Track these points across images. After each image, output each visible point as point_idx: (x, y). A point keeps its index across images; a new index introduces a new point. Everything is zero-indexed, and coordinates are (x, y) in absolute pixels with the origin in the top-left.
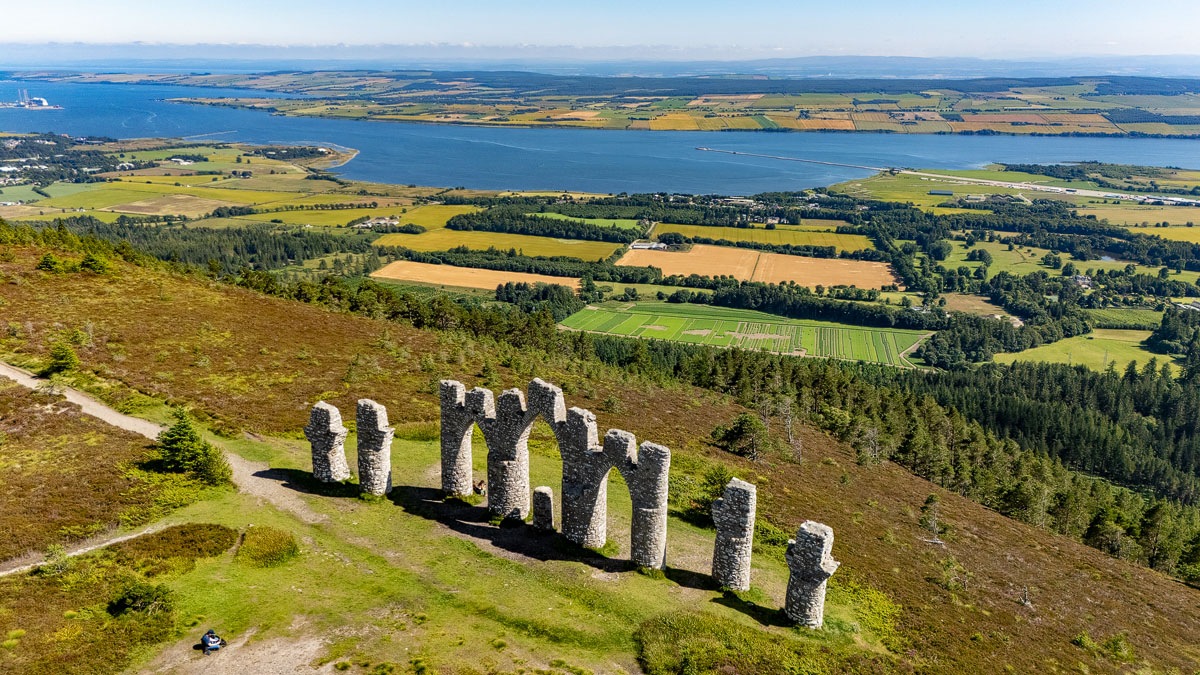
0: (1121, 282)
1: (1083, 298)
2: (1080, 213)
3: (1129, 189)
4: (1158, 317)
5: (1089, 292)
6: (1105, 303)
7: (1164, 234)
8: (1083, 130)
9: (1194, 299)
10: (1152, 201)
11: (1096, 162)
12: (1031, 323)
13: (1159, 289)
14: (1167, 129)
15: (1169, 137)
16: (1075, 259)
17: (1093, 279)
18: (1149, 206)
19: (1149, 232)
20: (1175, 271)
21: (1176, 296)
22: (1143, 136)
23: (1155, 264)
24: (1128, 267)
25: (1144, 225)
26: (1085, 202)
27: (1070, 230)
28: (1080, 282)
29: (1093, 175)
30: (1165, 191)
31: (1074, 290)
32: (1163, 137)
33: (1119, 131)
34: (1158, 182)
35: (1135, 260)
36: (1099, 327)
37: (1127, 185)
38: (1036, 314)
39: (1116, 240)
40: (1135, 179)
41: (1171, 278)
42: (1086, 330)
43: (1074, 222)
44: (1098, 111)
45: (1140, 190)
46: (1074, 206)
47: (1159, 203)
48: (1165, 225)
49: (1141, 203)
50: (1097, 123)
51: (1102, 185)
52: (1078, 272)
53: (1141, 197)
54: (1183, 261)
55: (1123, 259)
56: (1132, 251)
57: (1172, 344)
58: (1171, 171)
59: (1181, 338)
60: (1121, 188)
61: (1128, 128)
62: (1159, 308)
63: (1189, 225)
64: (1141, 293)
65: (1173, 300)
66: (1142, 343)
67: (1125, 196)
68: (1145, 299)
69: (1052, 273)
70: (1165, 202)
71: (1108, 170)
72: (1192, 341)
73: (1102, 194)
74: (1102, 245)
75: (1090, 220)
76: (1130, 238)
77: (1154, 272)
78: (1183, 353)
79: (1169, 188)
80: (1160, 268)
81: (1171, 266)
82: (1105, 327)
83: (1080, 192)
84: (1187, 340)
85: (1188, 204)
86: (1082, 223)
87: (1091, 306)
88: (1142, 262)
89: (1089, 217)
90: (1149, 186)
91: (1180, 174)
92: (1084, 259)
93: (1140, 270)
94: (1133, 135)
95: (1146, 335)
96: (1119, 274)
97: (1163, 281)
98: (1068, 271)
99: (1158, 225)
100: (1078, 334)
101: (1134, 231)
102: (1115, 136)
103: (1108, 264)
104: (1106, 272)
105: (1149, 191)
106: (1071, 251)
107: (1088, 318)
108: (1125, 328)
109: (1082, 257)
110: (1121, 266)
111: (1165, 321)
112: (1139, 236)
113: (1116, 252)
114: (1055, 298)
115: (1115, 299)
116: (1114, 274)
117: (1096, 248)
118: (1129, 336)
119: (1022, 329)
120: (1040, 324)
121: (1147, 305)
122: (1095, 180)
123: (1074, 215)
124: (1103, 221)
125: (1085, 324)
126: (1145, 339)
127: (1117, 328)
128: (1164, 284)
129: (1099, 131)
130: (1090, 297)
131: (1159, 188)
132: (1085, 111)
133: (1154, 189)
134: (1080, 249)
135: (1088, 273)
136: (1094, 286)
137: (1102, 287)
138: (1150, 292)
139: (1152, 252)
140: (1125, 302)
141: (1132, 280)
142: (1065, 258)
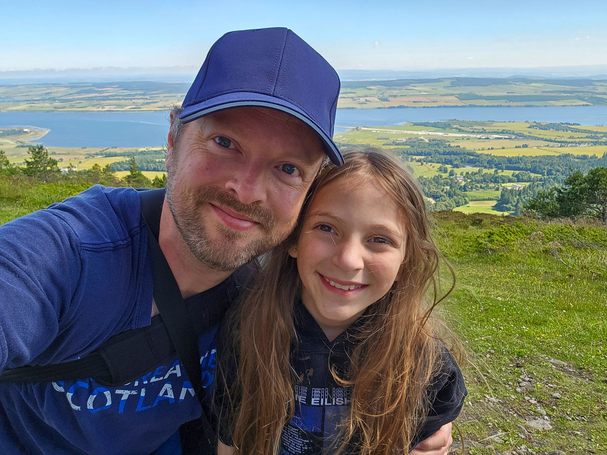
0: (478, 177)
1: (461, 187)
2: (452, 145)
3: (473, 132)
4: (499, 193)
5: (463, 184)
6: (472, 188)
7: (493, 153)
8: (447, 104)
9: (512, 184)
10: (484, 137)
11: (455, 120)
12: (439, 201)
13: (495, 180)
14: (486, 103)
15: (487, 106)
16: (454, 167)
17: (464, 177)
18: (483, 140)
19: (486, 152)
20: (501, 171)
21: (503, 183)
22: (475, 106)
23: (492, 168)
24: (479, 170)
25: (483, 149)
26: (454, 139)
27: (449, 154)
28: (458, 179)
29: (455, 126)
30: (489, 133)
31: (456, 183)
32: (484, 106)
33: (464, 104)
34: (485, 128)
35: (481, 167)
36: (472, 201)
37: (472, 130)
38: (441, 196)
39: (472, 157)
40: (475, 127)
41: (500, 174)
42: (466, 203)
43: (451, 150)
44: (453, 95)
45: (478, 132)
46: (449, 142)
47: (488, 138)
48: (492, 149)
49: (480, 139)
50: (453, 101)
51: (460, 131)
52: (456, 174)
53: (479, 136)
54: (504, 166)
55: (476, 166)
56: (479, 162)
57: (508, 206)
58: (491, 122)
59: (511, 203)
60: (469, 132)
61: (468, 103)
62: (497, 189)
63: (503, 148)
64: (487, 182)
65: (503, 185)
66: (492, 207)
67: (472, 136)
68: (490, 185)
69: (445, 175)
70: (490, 138)
71: (462, 123)
72: (517, 204)
73: (461, 135)
74: (465, 160)
75: (458, 148)
76: (478, 156)
77: (492, 171)
78: (513, 210)
79: (491, 131)
80: (494, 170)
81: (500, 169)
82: (475, 200)
83: (450, 135)
84: (514, 204)
85: (501, 138)
86: (454, 150)
87: (465, 191)
88: (485, 167)
89: (457, 146)
90: (482, 130)
91: (495, 124)
92: (458, 167)
93: (485, 171)
94: (471, 106)
95: (494, 203)
96: (476, 174)
97: (497, 175)
98: (451, 174)
99: (489, 149)
100: (463, 205)
101: (479, 152)
102: (462, 106)
103: (469, 169)
104: (470, 173)
105: (482, 132)
106: (451, 164)
107: (466, 196)
108: (484, 200)
109: (457, 166)
110: (476, 170)
111: (502, 195)
112: (481, 154)
113: (472, 163)
114: (448, 188)
115: (476, 186)
116: (474, 174)
117: (462, 162)
118: (486, 204)
119: (436, 204)
120: (444, 201)
121: (491, 188)
122: (456, 128)
123: (449, 145)
124: (463, 148)
125: (465, 200)
126: (494, 205)
127: (480, 200)
128: (498, 177)
129: (454, 104)
130: (465, 186)
131: (487, 131)
132: (447, 95)
133: (484, 132)
134: (455, 163)
135: (461, 174)
136: (465, 181)
137: (469, 180)
138: (492, 182)
139: (489, 162)
140: (481, 187)
141: (483, 176)
142: (449, 167)
